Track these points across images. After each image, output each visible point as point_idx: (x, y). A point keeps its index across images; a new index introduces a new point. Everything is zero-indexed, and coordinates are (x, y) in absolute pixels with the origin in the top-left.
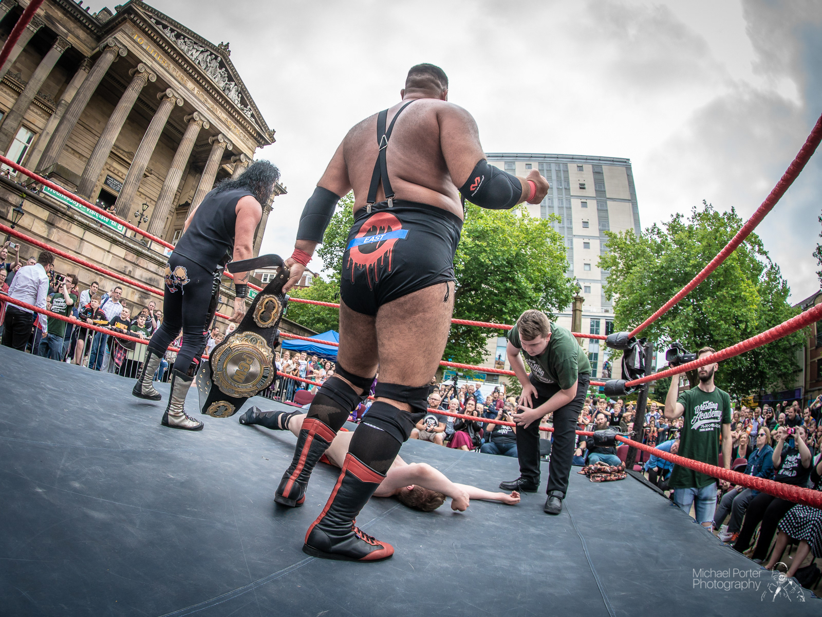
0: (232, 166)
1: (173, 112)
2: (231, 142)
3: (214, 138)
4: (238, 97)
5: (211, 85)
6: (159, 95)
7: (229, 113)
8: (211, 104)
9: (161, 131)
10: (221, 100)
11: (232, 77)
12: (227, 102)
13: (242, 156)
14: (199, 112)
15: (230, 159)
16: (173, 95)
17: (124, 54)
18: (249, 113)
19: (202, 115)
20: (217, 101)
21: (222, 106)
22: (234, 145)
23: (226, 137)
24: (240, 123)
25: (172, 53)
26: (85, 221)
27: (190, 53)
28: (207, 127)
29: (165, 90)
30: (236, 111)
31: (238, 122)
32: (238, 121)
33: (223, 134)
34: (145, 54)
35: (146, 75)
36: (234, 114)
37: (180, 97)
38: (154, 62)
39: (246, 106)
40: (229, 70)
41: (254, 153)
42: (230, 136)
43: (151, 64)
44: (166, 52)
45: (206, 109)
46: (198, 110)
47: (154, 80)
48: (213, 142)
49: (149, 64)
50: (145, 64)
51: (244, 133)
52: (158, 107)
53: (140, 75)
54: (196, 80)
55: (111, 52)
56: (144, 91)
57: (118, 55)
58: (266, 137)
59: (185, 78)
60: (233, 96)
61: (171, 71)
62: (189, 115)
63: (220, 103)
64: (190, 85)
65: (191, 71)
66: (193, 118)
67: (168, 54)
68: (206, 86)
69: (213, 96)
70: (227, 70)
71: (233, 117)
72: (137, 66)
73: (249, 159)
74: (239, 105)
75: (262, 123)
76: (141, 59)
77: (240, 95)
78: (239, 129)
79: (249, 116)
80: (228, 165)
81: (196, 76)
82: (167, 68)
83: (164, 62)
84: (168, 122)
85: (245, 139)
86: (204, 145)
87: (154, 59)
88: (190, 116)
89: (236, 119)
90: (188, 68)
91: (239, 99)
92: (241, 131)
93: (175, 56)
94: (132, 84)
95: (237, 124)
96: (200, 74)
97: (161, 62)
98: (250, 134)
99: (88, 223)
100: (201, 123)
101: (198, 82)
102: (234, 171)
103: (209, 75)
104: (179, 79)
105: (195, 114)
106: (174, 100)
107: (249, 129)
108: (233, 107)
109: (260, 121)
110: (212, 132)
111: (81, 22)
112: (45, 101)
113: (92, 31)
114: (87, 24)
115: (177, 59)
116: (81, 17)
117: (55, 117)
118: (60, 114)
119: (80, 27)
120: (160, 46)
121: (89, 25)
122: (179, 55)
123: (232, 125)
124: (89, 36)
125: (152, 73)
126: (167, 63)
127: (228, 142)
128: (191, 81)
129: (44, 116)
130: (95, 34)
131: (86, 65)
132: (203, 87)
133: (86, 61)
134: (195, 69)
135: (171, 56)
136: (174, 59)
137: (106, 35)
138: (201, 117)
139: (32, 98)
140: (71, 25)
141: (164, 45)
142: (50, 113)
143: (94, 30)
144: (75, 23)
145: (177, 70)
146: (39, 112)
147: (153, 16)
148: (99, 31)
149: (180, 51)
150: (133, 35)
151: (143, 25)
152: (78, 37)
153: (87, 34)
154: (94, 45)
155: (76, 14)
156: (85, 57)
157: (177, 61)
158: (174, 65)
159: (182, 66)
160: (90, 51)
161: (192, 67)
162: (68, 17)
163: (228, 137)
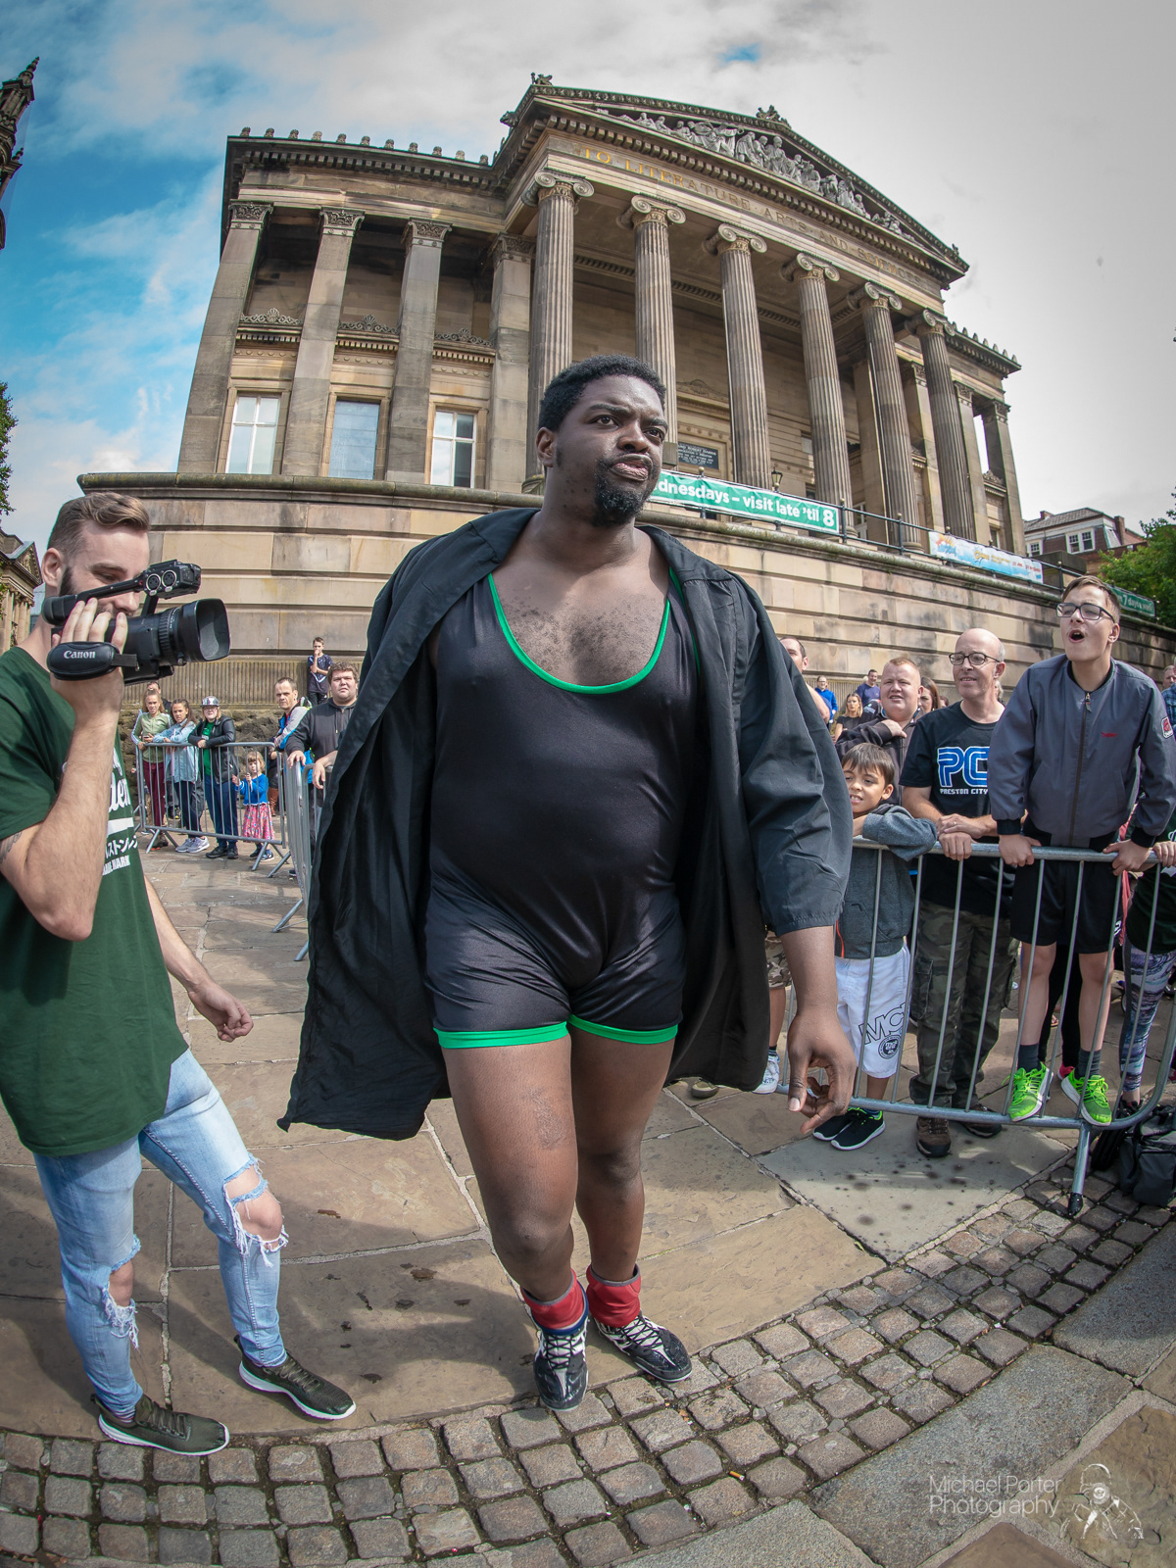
1: (756, 268)
2: (892, 292)
3: (856, 297)
4: (858, 202)
5: (797, 193)
6: (705, 248)
7: (857, 236)
8: (816, 232)
10: (831, 218)
11: (823, 166)
12: (844, 217)
14: (805, 254)
16: (737, 237)
17: (589, 191)
18: (896, 226)
19: (813, 256)
20: (824, 220)
21: (836, 227)
22: (903, 300)
23: (881, 287)
24: (888, 251)
25: (683, 159)
27: (717, 146)
28: (836, 278)
30: (869, 229)
31: (883, 250)
32: (883, 248)
33: (872, 283)
34: (629, 178)
35: (659, 216)
36: (869, 237)
37: (752, 237)
38: (658, 187)
39: (881, 213)
40: (811, 156)
41: (941, 302)
42: (885, 280)
43: (654, 191)
44: (668, 160)
45: (812, 243)
46: (802, 249)
47: (681, 220)
49: (651, 191)
50: (643, 195)
51: (904, 270)
53: (647, 219)
54: (759, 192)
55: (557, 198)
57: (577, 197)
58: (947, 262)
59: (739, 197)
60: (848, 202)
61: (701, 191)
62: (790, 264)
63: (832, 224)
64: (756, 206)
65: (742, 180)
66: (800, 269)
67: (676, 162)
68: (789, 199)
69: (811, 215)
70: (805, 157)
71: (870, 242)
74: (867, 217)
75: (926, 238)
76: (629, 189)
77: (859, 196)
78: (891, 263)
79: (898, 232)
81: (758, 186)
82: (692, 190)
83: (677, 179)
85: (913, 281)
87: (654, 181)
88: (789, 270)
89: (876, 245)
90: (734, 176)
91: (861, 206)
92: (897, 266)
93: (692, 161)
95: (883, 256)
96: (763, 180)
97: (672, 182)
98: (916, 266)
100: (820, 274)
101: (767, 196)
103: (779, 175)
104: (729, 202)
105: (800, 257)
106: (744, 245)
107: (910, 258)
108: (859, 224)
109: (923, 235)
110: (850, 283)
111: (440, 179)
112: (463, 344)
113: (477, 186)
114: (456, 177)
115: (700, 164)
116: (432, 172)
117: (504, 367)
118: (510, 357)
119: (445, 188)
120: (649, 153)
121: (461, 177)
122: (698, 155)
123: (878, 258)
124: (476, 197)
125: (667, 207)
126: (685, 179)
127: (887, 295)
128: (753, 199)
129: (476, 372)
130: (487, 189)
131: (509, 248)
132: (782, 202)
133: (504, 242)
134: (748, 174)
135: (685, 165)
136: (694, 168)
137: (514, 181)
138: (813, 261)
139: (427, 347)
140: (424, 193)
141: (657, 149)
142: (487, 361)
143: (480, 181)
144: (428, 186)
145: (713, 187)
146: (459, 370)
147: (597, 104)
148: (492, 178)
149: (696, 148)
150: (579, 152)
151: (587, 127)
152: (453, 207)
153: (469, 194)
154: (498, 207)
155: (418, 170)
156: (496, 236)
157: (702, 171)
158: (702, 179)
159: (718, 176)
160: (499, 221)
161: (740, 171)
162: (404, 182)
163: (882, 284)
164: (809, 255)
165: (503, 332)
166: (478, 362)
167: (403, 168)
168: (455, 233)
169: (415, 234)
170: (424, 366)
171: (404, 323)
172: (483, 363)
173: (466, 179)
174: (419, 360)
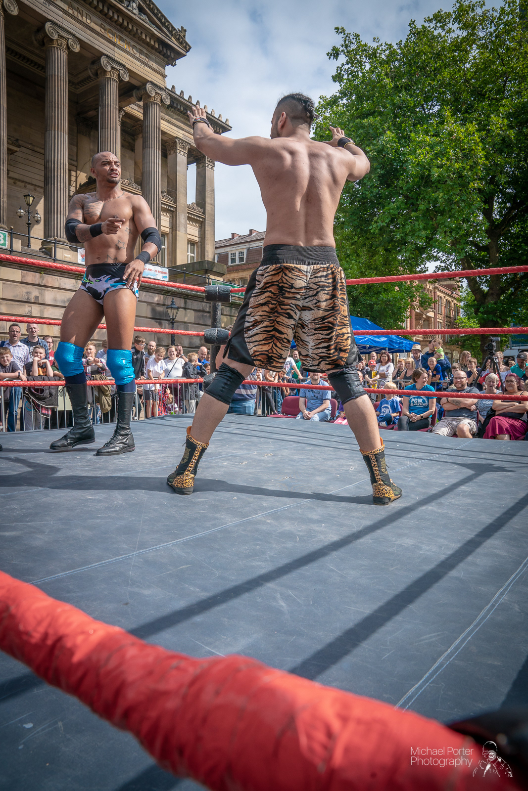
0: (139, 106)
2: (123, 66)
3: (95, 67)
8: (65, 2)
13: (148, 86)
14: (53, 22)
15: (132, 96)
18: (134, 6)
19: (60, 27)
22: (130, 71)
23: (113, 60)
24: (126, 29)
28: (77, 49)
31: (121, 29)
32: (121, 25)
33: (107, 56)
36: (111, 14)
41: (164, 76)
42: (119, 55)
45: (61, 14)
46: (50, 18)
48: (96, 74)
51: (138, 47)
58: (175, 44)
62: (39, 30)
66: (47, 36)
73: (161, 89)
78: (129, 41)
79: (136, 12)
80: (132, 106)
85: (143, 56)
86: (85, 80)
88: (42, 33)
89: (116, 22)
92: (132, 43)
95: (122, 33)
98: (149, 44)
100: (64, 42)
102: (145, 113)
105: (48, 27)
110: (88, 55)
123: (116, 35)
127: (118, 67)
138: (61, 32)
163: (116, 58)
164: (57, 24)
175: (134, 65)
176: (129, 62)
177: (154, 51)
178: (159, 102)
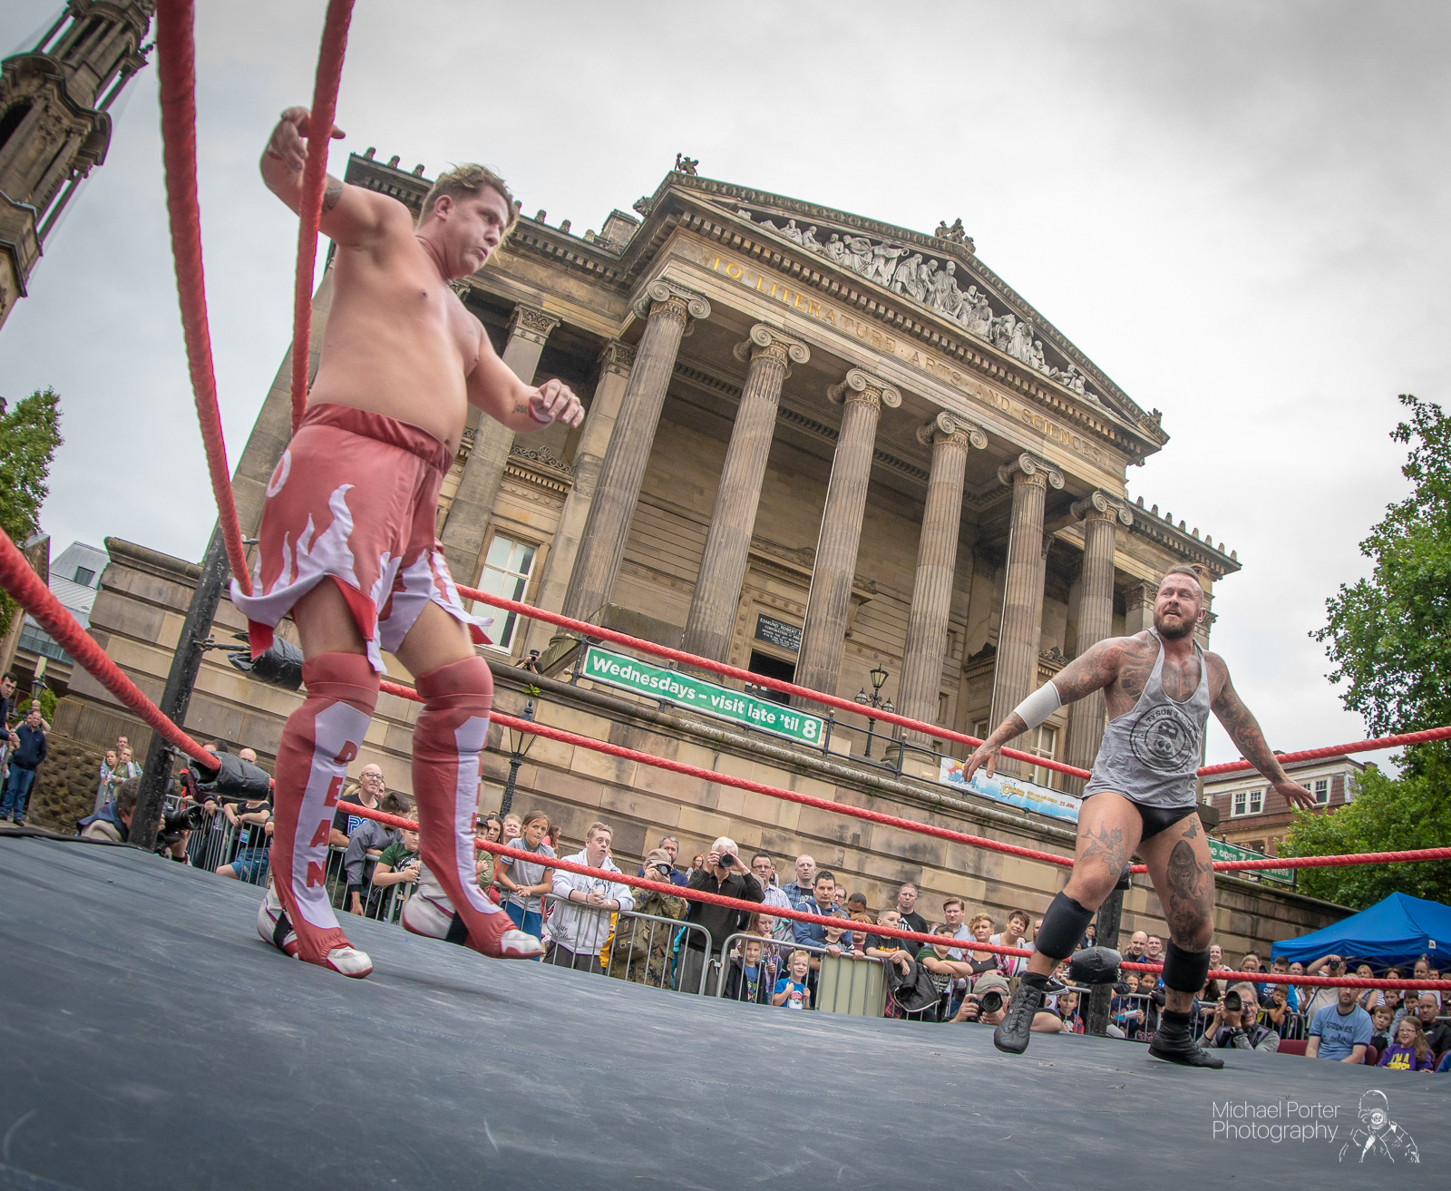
0: (1080, 529)
1: (881, 425)
2: (1057, 467)
3: (1010, 469)
4: (1036, 349)
5: (957, 336)
6: (832, 394)
7: (1026, 394)
8: (971, 385)
9: (866, 480)
10: (994, 369)
11: (1002, 302)
12: (1011, 368)
13: (1096, 498)
14: (950, 412)
15: (1069, 513)
16: (868, 385)
17: (705, 312)
18: (1079, 383)
19: (959, 417)
20: (986, 372)
21: (1002, 380)
22: (1065, 474)
23: (1040, 459)
24: (1064, 414)
25: (825, 282)
26: (713, 731)
27: (871, 270)
28: (982, 444)
29: (844, 378)
30: (1042, 385)
31: (1057, 412)
32: (1056, 410)
33: (1030, 453)
34: (757, 300)
35: (780, 351)
36: (1041, 395)
37: (886, 386)
38: (788, 314)
39: (1063, 367)
40: (988, 287)
41: (1123, 481)
42: (1049, 452)
43: (782, 320)
44: (808, 282)
45: (964, 400)
46: (946, 406)
47: (804, 357)
48: (1011, 479)
49: (778, 321)
50: (766, 324)
51: (1082, 439)
52: (840, 422)
53: (765, 354)
54: (910, 332)
55: (669, 314)
56: (789, 391)
57: (690, 318)
58: (1142, 432)
59: (884, 336)
60: (1021, 349)
61: (840, 325)
62: (927, 424)
63: (994, 376)
64: (903, 349)
65: (890, 314)
66: (938, 430)
67: (817, 285)
68: (944, 343)
69: (970, 363)
70: (981, 289)
71: (1041, 402)
72: (749, 336)
73: (1117, 500)
74: (1046, 369)
75: (1119, 401)
76: (752, 314)
77: (1038, 343)
78: (1066, 430)
79: (1081, 391)
80: (1068, 528)
81: (909, 324)
82: (828, 322)
83: (814, 308)
84: (875, 451)
85: (1091, 452)
86: (993, 491)
87: (785, 307)
88: (931, 428)
89: (1049, 406)
90: (882, 310)
91: (1041, 355)
92: (1073, 434)
93: (835, 287)
94: (754, 381)
95: (1057, 420)
96: (917, 317)
97: (806, 309)
98: (1099, 435)
99: (720, 732)
100: (963, 437)
101: (919, 336)
102: (1088, 541)
103: (940, 312)
104: (869, 341)
105: (941, 418)
106: (873, 396)
107: (1092, 424)
108: (1031, 379)
109: (1113, 395)
110: (1000, 453)
111: (561, 260)
112: (540, 465)
113: (601, 276)
114: (580, 262)
115: (844, 291)
116: (555, 249)
117: (578, 500)
118: (588, 490)
119: (566, 272)
120: (788, 271)
121: (585, 262)
122: (844, 280)
123: (1046, 423)
124: (597, 289)
125: (792, 341)
126: (822, 309)
127: (1046, 469)
128: (902, 339)
129: (548, 500)
130: (611, 281)
131: (618, 359)
132: (936, 345)
133: (614, 351)
134: (900, 308)
135: (827, 290)
136: (836, 295)
137: (639, 279)
138: (959, 423)
139: (501, 462)
140: (541, 273)
141: (797, 268)
142: (561, 489)
143: (605, 270)
144: (547, 266)
145: (855, 320)
146: (532, 494)
147: (740, 204)
148: (619, 270)
149: (843, 271)
150: (707, 260)
151: (723, 232)
152: (569, 298)
153: (591, 284)
154: (618, 307)
155: (539, 245)
156: (607, 341)
157: (846, 299)
158: (844, 309)
159: (864, 308)
160: (614, 323)
161: (891, 303)
162: (523, 256)
163: (1044, 456)
164: (955, 414)
165: (587, 459)
166: (552, 489)
167: (525, 238)
168: (564, 326)
169: (519, 323)
170: (491, 482)
171: (482, 428)
172: (557, 491)
173: (590, 266)
174: (488, 474)
175: (1074, 466)
176: (1065, 461)
177: (1107, 445)
178: (1113, 520)
